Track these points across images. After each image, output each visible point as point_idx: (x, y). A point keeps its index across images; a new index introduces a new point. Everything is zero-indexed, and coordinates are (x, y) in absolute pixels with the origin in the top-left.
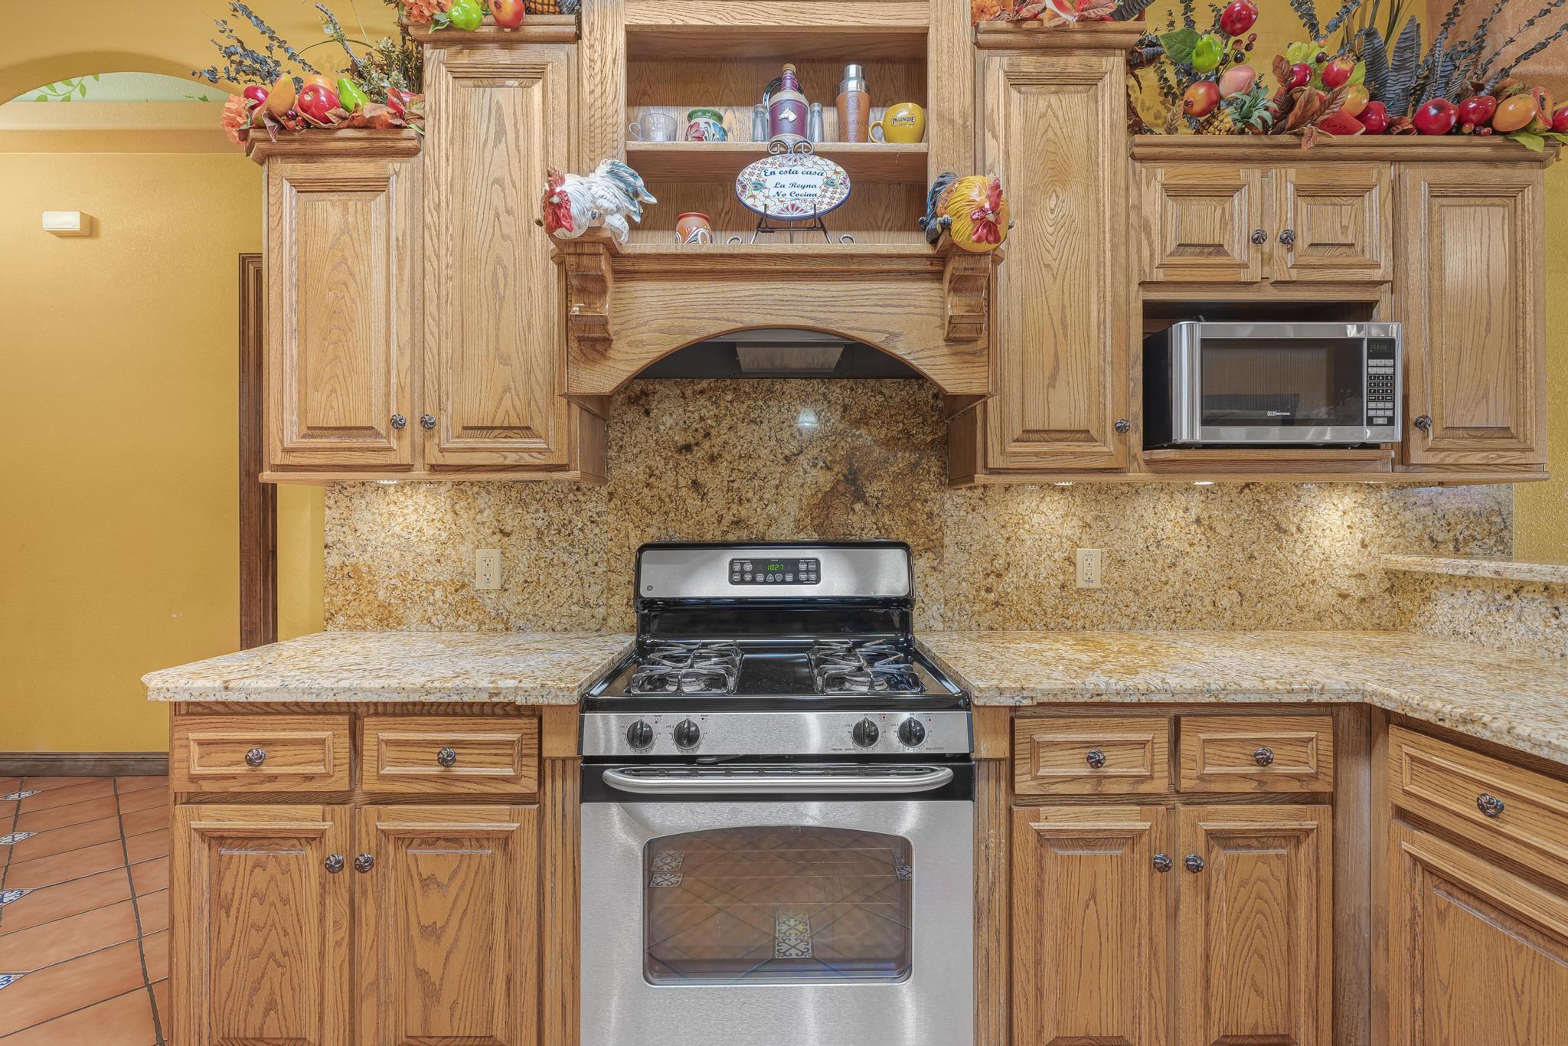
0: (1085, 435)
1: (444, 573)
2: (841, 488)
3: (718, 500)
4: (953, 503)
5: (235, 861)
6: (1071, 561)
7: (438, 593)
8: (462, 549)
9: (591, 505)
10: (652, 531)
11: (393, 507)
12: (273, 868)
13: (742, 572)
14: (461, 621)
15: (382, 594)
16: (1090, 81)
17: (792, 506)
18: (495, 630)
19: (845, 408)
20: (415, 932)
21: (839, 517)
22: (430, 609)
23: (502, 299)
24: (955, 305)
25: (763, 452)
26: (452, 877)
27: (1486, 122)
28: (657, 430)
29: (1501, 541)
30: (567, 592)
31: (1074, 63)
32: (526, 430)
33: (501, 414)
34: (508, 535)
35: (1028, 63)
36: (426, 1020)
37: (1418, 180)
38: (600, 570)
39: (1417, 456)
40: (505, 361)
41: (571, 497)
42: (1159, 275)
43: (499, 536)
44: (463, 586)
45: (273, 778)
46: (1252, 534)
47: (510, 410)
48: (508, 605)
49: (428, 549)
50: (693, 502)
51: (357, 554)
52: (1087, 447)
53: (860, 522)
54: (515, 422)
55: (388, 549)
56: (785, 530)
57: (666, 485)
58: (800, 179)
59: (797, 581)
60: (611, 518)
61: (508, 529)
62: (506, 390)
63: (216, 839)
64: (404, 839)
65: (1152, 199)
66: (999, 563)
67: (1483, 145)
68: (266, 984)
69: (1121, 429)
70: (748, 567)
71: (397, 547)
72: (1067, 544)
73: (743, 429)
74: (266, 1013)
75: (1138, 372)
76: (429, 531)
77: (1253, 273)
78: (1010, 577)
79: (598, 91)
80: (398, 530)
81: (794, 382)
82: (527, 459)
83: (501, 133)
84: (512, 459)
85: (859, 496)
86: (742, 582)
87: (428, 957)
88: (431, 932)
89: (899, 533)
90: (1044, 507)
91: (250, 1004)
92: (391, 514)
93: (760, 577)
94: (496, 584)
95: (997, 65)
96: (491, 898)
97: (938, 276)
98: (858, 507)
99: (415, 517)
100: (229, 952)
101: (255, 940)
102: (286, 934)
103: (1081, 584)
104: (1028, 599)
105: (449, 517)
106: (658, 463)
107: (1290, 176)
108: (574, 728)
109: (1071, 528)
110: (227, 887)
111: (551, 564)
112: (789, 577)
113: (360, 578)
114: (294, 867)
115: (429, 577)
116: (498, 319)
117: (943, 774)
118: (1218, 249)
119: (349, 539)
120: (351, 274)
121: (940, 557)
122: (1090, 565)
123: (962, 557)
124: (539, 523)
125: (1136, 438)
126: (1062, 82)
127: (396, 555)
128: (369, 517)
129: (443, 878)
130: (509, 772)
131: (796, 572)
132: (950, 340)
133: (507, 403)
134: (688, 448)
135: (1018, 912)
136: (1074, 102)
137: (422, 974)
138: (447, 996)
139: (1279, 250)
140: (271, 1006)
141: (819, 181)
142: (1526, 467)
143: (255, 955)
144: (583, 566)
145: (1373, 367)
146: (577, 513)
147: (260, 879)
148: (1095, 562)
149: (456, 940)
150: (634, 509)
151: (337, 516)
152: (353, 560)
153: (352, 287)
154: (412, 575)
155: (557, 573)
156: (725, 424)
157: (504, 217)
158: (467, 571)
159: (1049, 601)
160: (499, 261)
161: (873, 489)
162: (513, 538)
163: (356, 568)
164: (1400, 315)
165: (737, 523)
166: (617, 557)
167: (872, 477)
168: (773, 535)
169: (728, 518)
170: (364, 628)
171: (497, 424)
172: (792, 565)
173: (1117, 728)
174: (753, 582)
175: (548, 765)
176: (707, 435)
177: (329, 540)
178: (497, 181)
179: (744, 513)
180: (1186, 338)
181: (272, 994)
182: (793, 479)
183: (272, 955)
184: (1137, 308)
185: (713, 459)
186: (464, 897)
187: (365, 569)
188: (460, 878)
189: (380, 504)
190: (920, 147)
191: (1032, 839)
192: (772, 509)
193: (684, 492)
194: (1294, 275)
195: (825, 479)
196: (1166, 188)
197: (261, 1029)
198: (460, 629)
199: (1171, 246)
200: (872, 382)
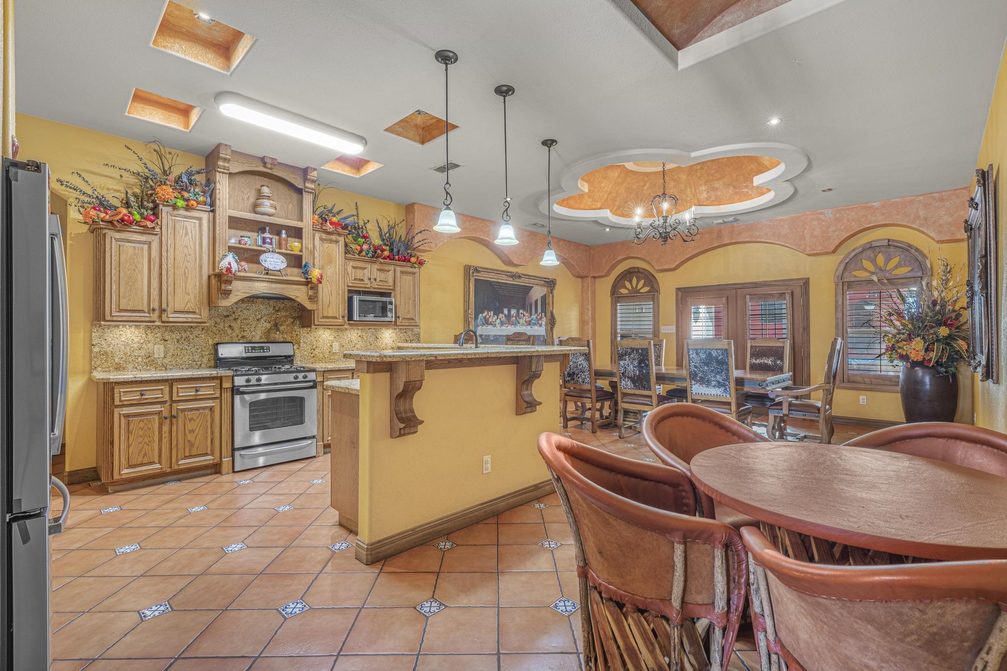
0: (336, 318)
1: (143, 353)
2: (273, 328)
3: (237, 331)
4: (303, 332)
5: (133, 422)
6: (331, 346)
7: (140, 359)
8: (149, 345)
9: (196, 332)
10: (216, 339)
11: (121, 332)
12: (145, 421)
13: (248, 350)
14: (148, 368)
15: (117, 360)
16: (337, 242)
17: (259, 333)
18: (161, 370)
19: (274, 307)
20: (187, 431)
21: (272, 335)
22: (136, 364)
23: (187, 278)
24: (311, 292)
25: (251, 318)
26: (198, 417)
27: (409, 261)
28: (218, 311)
29: (418, 340)
30: (188, 357)
31: (333, 237)
32: (194, 313)
33: (187, 308)
34: (166, 341)
35: (324, 236)
36: (190, 452)
37: (398, 269)
38: (199, 351)
39: (398, 324)
40: (188, 294)
41: (189, 329)
42: (351, 285)
43: (163, 341)
44: (149, 357)
45: (146, 399)
46: (371, 339)
47: (190, 306)
48: (166, 362)
49: (135, 346)
50: (229, 331)
51: (106, 347)
52: (336, 320)
53: (278, 336)
54: (191, 310)
55: (119, 345)
56: (257, 339)
57: (221, 326)
58: (275, 260)
59: (264, 352)
60: (203, 336)
61: (166, 339)
62: (188, 302)
63: (127, 416)
64: (183, 410)
65: (350, 269)
66: (314, 347)
67: (409, 264)
68: (144, 450)
69: (343, 317)
70: (250, 348)
71: (123, 345)
72: (330, 342)
73: (245, 312)
74: (143, 457)
75: (347, 304)
76: (136, 340)
77: (369, 286)
78: (317, 350)
79: (221, 230)
80: (123, 339)
81: (259, 300)
82: (195, 320)
83: (187, 234)
84: (190, 320)
85: (278, 330)
86: (249, 352)
87: (190, 437)
88: (192, 431)
89: (289, 339)
90: (325, 333)
91: (138, 455)
92: (121, 335)
93: (253, 351)
94: (162, 355)
95: (317, 236)
96: (207, 422)
97: (307, 285)
98: (278, 333)
99: (130, 335)
100: (132, 444)
101: (140, 440)
102: (150, 437)
103: (334, 351)
104: (321, 355)
105: (144, 335)
106: (218, 320)
107: (376, 266)
108: (231, 381)
109: (331, 338)
110: (131, 428)
111: (182, 349)
112: (262, 351)
113: (107, 355)
114: (152, 420)
115: (136, 354)
116: (186, 283)
117: (312, 384)
118: (362, 280)
119: (103, 342)
120: (136, 267)
121: (299, 345)
122: (336, 347)
123: (305, 345)
124: (178, 337)
125: (346, 319)
126: (331, 241)
127: (123, 347)
128: (112, 335)
129: (195, 418)
130: (213, 392)
131: (264, 350)
132: (309, 299)
133: (189, 305)
134: (228, 316)
135: (325, 411)
136: (333, 246)
137: (189, 441)
138: (196, 446)
139: (374, 282)
140: (145, 455)
141: (280, 261)
142: (417, 326)
143: (140, 443)
144: (193, 350)
145: (389, 306)
146: (191, 334)
147: (142, 425)
148: (337, 346)
149: (198, 432)
150: (210, 333)
151: (98, 335)
152: (105, 350)
153: (137, 270)
154: (129, 354)
155: (184, 352)
156: (240, 309)
157: (188, 256)
158: (151, 352)
159: (326, 356)
160: (186, 267)
161: (282, 328)
162: (168, 342)
163: (106, 352)
164: (395, 297)
165: (243, 337)
166: (205, 347)
167: (281, 325)
168: (254, 340)
169: (240, 336)
170: (110, 371)
171: (186, 310)
172: (262, 348)
173: (343, 374)
174: (252, 352)
175: (223, 390)
176: (234, 313)
177: (94, 343)
178: (185, 246)
179: (245, 334)
180: (356, 299)
181: (145, 452)
182: (259, 325)
183: (145, 443)
184: (346, 290)
185: (235, 319)
186: (201, 422)
187: (110, 352)
188: (200, 417)
189: (117, 331)
190: (301, 254)
191: (327, 396)
192: (253, 333)
193: (226, 328)
194: (376, 287)
195: (268, 325)
196: (352, 266)
197: (142, 461)
198: (148, 370)
199: (353, 279)
200: (281, 301)
